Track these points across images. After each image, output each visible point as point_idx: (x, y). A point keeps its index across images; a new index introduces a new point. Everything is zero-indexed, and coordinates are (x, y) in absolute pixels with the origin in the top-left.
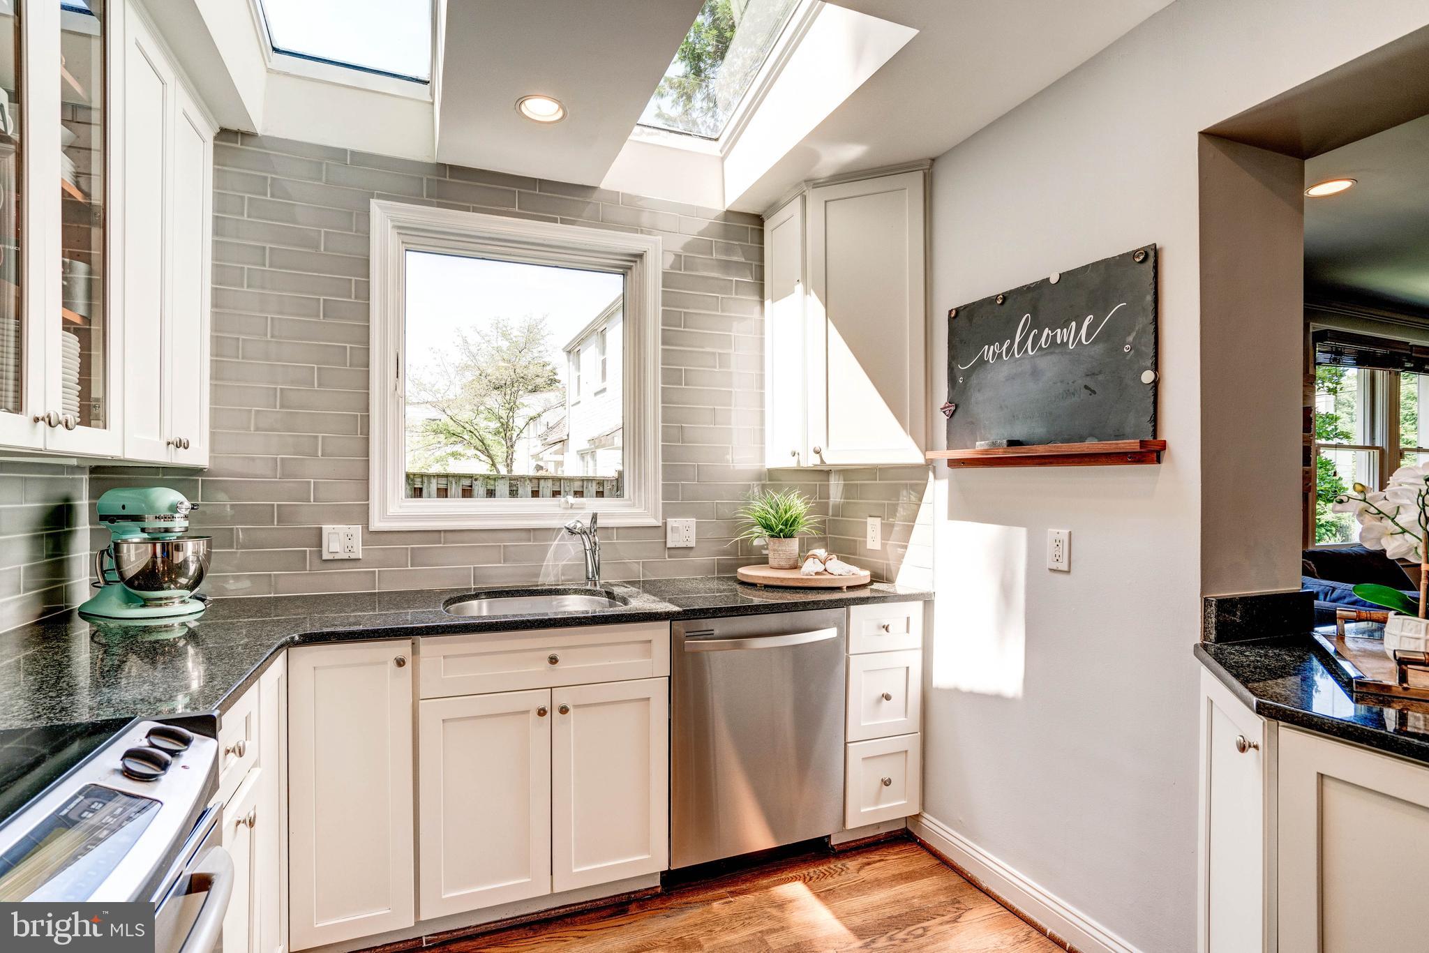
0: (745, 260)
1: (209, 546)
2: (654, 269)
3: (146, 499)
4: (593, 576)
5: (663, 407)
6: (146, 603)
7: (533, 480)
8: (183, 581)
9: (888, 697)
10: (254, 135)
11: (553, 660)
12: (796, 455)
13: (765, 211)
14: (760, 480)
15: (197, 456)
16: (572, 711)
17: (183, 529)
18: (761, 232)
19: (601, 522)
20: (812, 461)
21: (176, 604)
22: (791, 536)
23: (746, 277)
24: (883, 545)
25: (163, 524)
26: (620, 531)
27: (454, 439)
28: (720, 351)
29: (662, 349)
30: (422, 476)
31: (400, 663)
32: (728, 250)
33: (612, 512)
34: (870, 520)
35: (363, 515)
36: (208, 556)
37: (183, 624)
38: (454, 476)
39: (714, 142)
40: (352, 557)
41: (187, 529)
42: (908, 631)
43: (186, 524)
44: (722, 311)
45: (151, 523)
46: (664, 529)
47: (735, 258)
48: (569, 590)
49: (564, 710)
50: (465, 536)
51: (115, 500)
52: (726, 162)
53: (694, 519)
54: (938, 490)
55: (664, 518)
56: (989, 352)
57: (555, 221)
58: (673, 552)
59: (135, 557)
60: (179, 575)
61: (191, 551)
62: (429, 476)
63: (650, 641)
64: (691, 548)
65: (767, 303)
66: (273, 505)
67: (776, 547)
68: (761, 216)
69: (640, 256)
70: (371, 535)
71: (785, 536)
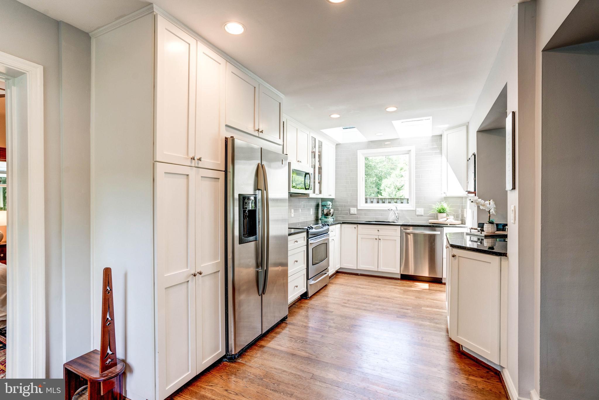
0: (437, 146)
1: (334, 211)
2: (413, 154)
3: (327, 203)
6: (327, 218)
8: (331, 215)
10: (341, 144)
11: (378, 231)
14: (441, 200)
15: (333, 197)
18: (442, 138)
23: (437, 151)
24: (466, 215)
25: (329, 207)
26: (406, 211)
28: (430, 169)
30: (385, 199)
31: (355, 228)
32: (433, 145)
34: (465, 210)
35: (356, 206)
36: (334, 212)
40: (355, 214)
43: (331, 207)
45: (327, 207)
46: (415, 210)
49: (380, 239)
50: (371, 211)
51: (324, 203)
53: (423, 209)
55: (416, 208)
56: (469, 170)
57: (391, 147)
58: (418, 216)
59: (325, 212)
61: (332, 211)
62: (386, 199)
63: (396, 229)
64: (423, 215)
66: (343, 204)
68: (441, 135)
69: (411, 150)
70: (358, 210)
71: (441, 213)
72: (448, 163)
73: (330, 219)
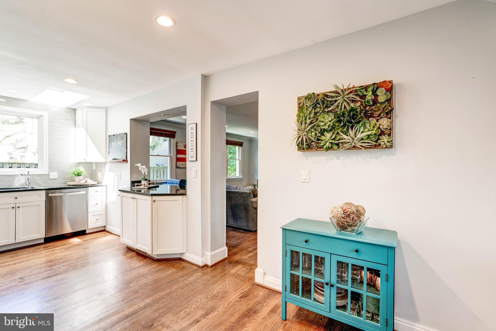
0: (71, 118)
2: (45, 119)
4: (28, 185)
5: (48, 149)
9: (97, 204)
11: (16, 198)
14: (75, 165)
16: (21, 207)
18: (75, 112)
19: (30, 173)
20: (84, 161)
22: (80, 176)
23: (71, 122)
24: (101, 177)
28: (64, 137)
29: (48, 137)
33: (32, 171)
34: (99, 172)
39: (63, 92)
42: (102, 192)
44: (65, 129)
46: (49, 175)
47: (69, 118)
49: (19, 207)
53: (57, 173)
54: (108, 166)
55: (49, 172)
56: (113, 143)
57: (17, 107)
58: (51, 180)
63: (40, 194)
64: (56, 179)
65: (76, 128)
67: (76, 178)
68: (75, 109)
71: (79, 176)
72: (87, 134)
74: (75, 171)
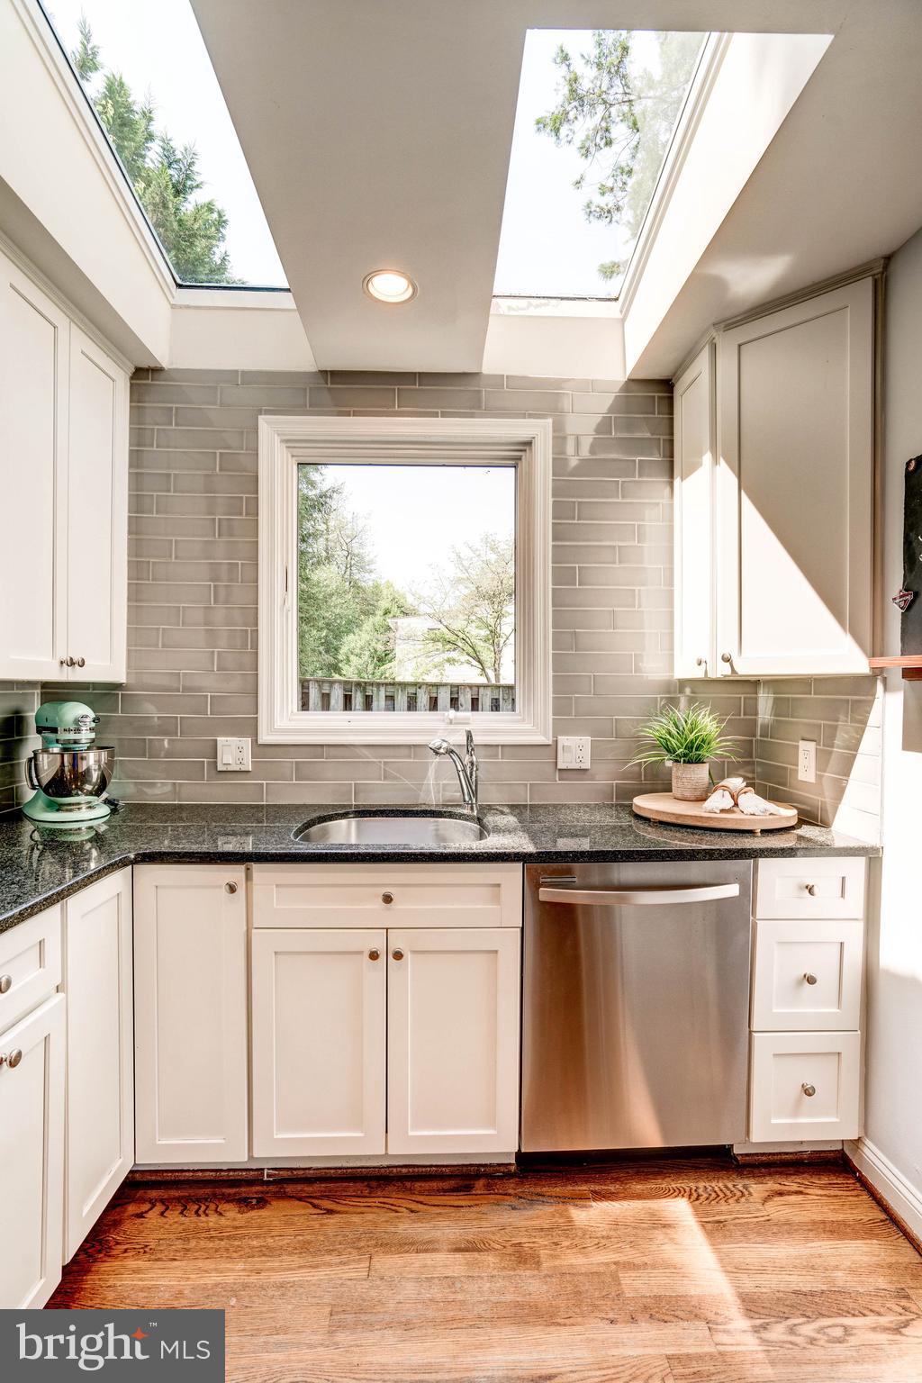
0: (652, 434)
1: (112, 755)
2: (542, 458)
4: (471, 799)
5: (553, 611)
6: (60, 808)
7: (474, 688)
8: (88, 787)
9: (812, 980)
10: (161, 369)
11: (388, 899)
12: (703, 664)
13: (675, 374)
14: (669, 692)
15: (105, 671)
16: (408, 956)
17: (89, 741)
18: (671, 399)
19: (477, 740)
20: (722, 671)
21: (84, 810)
22: (699, 761)
23: (651, 455)
24: (819, 777)
25: (72, 736)
26: (506, 749)
27: (448, 646)
28: (621, 544)
29: (553, 546)
31: (232, 889)
32: (629, 425)
34: (802, 744)
35: (251, 728)
36: (110, 764)
37: (91, 828)
38: (400, 684)
39: (614, 303)
40: (243, 769)
41: (93, 741)
43: (93, 735)
44: (623, 497)
45: (64, 735)
46: (554, 747)
47: (641, 435)
48: (445, 812)
49: (398, 954)
51: (52, 713)
52: (626, 324)
53: (589, 738)
55: (555, 736)
57: (435, 415)
58: (565, 775)
60: (83, 783)
61: (93, 761)
63: (499, 885)
64: (586, 770)
65: (677, 481)
66: (177, 717)
67: (682, 774)
68: (671, 380)
69: (529, 444)
70: (260, 749)
71: (689, 761)
72: (743, 493)
73: (87, 814)
74: (670, 734)
